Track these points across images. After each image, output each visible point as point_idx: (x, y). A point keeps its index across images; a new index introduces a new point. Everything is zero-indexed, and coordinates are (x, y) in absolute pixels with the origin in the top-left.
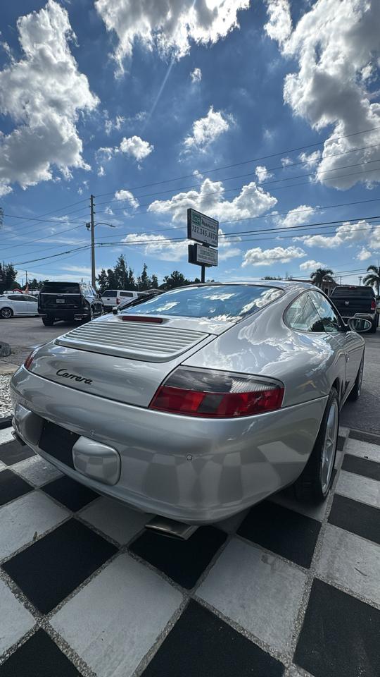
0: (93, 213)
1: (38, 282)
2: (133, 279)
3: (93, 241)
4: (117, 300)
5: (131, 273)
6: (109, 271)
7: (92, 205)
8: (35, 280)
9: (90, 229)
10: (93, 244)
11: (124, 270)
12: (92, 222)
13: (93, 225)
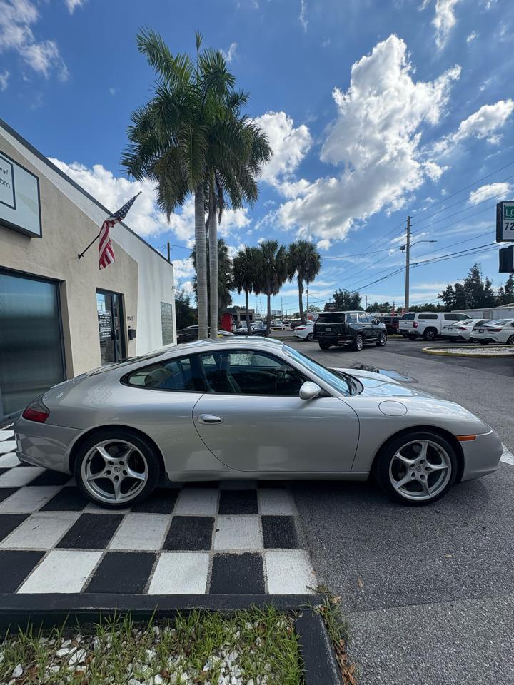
0: (409, 234)
1: (379, 304)
2: (491, 291)
3: (408, 262)
4: (415, 323)
5: (489, 284)
6: (457, 286)
7: (409, 225)
8: (376, 303)
9: (405, 251)
10: (408, 265)
11: (478, 280)
12: (408, 243)
13: (408, 246)
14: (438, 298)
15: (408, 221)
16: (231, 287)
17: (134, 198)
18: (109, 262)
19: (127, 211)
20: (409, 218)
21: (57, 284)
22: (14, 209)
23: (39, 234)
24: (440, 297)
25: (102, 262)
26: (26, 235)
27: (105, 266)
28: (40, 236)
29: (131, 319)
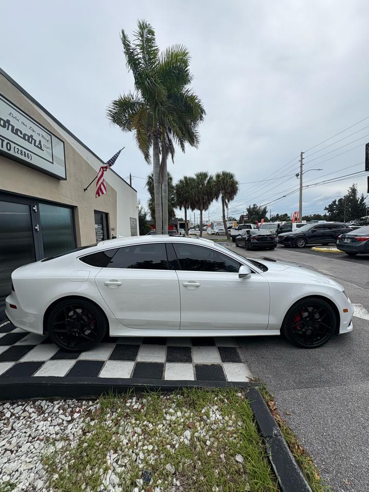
0: (302, 165)
2: (364, 204)
3: (301, 185)
5: (363, 199)
7: (302, 159)
8: (278, 215)
9: (299, 177)
10: (301, 187)
11: (355, 197)
12: (301, 171)
13: (301, 174)
14: (325, 209)
15: (302, 156)
16: (174, 206)
17: (120, 151)
18: (103, 193)
19: (115, 160)
20: (302, 153)
21: (73, 209)
22: (53, 163)
23: (65, 178)
24: (326, 209)
25: (98, 193)
26: (57, 178)
27: (99, 195)
28: (66, 179)
29: (113, 229)
